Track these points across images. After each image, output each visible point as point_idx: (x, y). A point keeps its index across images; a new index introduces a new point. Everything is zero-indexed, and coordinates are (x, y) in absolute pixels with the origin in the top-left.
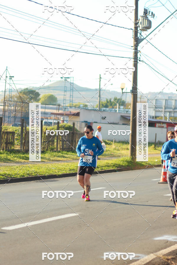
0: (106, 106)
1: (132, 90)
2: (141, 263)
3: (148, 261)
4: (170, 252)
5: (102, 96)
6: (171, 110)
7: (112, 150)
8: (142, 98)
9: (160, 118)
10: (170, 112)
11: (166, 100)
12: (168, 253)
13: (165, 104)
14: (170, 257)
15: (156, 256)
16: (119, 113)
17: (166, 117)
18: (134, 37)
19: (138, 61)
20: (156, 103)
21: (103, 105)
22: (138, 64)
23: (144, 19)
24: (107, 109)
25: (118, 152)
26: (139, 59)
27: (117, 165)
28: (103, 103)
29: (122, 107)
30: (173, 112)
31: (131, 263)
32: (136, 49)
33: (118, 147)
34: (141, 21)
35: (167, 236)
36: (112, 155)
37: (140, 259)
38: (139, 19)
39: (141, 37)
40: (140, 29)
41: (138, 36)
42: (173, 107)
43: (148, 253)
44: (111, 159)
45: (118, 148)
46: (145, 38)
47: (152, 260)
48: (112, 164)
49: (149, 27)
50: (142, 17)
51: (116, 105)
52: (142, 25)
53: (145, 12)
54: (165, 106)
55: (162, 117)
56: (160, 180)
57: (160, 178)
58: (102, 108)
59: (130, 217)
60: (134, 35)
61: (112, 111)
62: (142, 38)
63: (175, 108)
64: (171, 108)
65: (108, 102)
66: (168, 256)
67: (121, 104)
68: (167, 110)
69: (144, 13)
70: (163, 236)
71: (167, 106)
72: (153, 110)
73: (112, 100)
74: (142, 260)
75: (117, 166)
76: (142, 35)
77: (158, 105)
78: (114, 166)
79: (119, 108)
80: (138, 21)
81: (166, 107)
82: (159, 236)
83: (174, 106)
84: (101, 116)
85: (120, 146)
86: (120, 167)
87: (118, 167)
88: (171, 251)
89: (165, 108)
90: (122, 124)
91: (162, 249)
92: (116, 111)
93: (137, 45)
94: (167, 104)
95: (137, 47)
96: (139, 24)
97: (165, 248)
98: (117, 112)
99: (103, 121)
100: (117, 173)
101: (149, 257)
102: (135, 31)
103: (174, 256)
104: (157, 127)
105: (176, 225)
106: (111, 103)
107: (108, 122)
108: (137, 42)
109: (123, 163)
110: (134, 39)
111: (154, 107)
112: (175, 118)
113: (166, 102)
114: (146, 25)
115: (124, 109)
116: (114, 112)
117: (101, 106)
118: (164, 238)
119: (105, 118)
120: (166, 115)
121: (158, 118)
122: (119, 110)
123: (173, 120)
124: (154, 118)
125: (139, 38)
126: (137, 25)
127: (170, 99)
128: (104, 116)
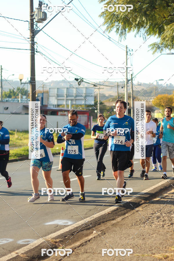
0: (10, 96)
1: (30, 81)
2: (31, 247)
3: (37, 245)
4: (59, 236)
5: (4, 87)
6: (73, 98)
7: (15, 140)
8: (44, 87)
9: (63, 106)
10: (72, 100)
11: (67, 88)
12: (57, 236)
13: (67, 92)
14: (58, 240)
15: (45, 239)
16: (21, 103)
17: (68, 105)
18: (30, 29)
19: (35, 52)
20: (57, 92)
21: (6, 95)
22: (35, 55)
23: (39, 11)
24: (10, 99)
25: (21, 142)
26: (36, 50)
27: (18, 154)
28: (7, 93)
29: (24, 97)
30: (75, 100)
31: (21, 248)
32: (33, 40)
33: (21, 136)
34: (36, 13)
35: (58, 221)
36: (15, 145)
37: (30, 244)
38: (35, 11)
39: (37, 29)
40: (36, 21)
41: (34, 28)
42: (74, 95)
43: (38, 238)
44: (13, 149)
45: (21, 138)
46: (41, 30)
47: (41, 244)
48: (13, 153)
49: (44, 19)
50: (37, 9)
51: (18, 95)
52: (37, 16)
53: (40, 4)
54: (66, 94)
55: (64, 105)
56: (58, 168)
57: (58, 165)
58: (5, 98)
59: (25, 205)
60: (30, 26)
61: (14, 101)
62: (38, 29)
63: (76, 96)
64: (72, 96)
65: (11, 92)
66: (56, 239)
67: (24, 93)
68: (69, 98)
69: (39, 5)
70: (55, 221)
71: (69, 94)
72: (55, 99)
73: (15, 91)
74: (32, 244)
75: (18, 155)
76: (38, 26)
77: (60, 93)
78: (15, 155)
79: (22, 97)
80: (33, 13)
81: (67, 95)
82: (50, 221)
83: (75, 94)
84: (3, 107)
85: (22, 136)
86: (22, 157)
87: (19, 157)
88: (60, 234)
89: (67, 96)
90: (24, 113)
91: (52, 233)
92: (19, 101)
93: (33, 37)
94: (69, 93)
95: (34, 39)
96: (35, 16)
97: (55, 232)
98: (20, 102)
99: (6, 111)
100: (19, 162)
101: (38, 241)
102: (31, 23)
103: (62, 239)
104: (60, 116)
105: (67, 210)
106: (14, 93)
107: (11, 112)
108: (33, 34)
109: (24, 152)
110: (30, 31)
111: (56, 95)
112: (77, 106)
113: (68, 90)
114: (41, 17)
115: (26, 98)
116: (16, 102)
117: (5, 96)
118: (55, 222)
119: (7, 108)
120: (68, 103)
121: (61, 106)
122: (21, 100)
123: (75, 108)
124: (57, 106)
125: (35, 29)
126: (33, 17)
127: (71, 87)
128: (7, 106)
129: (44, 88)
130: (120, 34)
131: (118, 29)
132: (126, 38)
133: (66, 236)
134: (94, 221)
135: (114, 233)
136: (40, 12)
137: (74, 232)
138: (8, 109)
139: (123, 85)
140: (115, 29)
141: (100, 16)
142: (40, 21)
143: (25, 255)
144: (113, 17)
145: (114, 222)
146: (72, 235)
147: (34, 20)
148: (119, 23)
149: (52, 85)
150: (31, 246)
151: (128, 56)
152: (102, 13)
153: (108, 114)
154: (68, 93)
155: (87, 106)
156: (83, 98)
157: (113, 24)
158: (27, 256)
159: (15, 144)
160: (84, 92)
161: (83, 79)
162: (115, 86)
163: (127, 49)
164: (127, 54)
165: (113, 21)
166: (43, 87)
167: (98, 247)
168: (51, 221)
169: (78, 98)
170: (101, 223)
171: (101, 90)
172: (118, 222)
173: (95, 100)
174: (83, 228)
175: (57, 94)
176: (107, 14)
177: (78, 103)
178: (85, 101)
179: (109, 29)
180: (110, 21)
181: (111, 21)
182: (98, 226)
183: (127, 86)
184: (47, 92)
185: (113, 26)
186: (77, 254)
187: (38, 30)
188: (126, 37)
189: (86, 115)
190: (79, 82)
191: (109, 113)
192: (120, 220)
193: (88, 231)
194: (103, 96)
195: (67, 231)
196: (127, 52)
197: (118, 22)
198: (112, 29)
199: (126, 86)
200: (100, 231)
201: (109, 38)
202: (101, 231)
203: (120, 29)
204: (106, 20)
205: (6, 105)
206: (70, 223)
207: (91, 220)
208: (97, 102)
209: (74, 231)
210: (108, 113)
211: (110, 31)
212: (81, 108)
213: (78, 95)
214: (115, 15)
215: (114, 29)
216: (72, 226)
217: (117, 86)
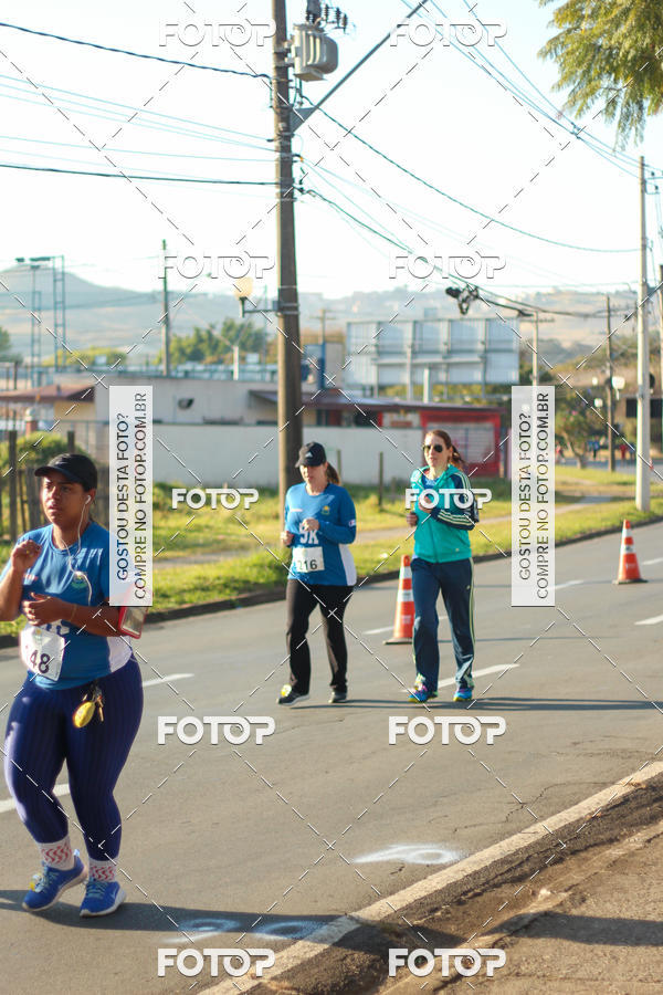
0: (196, 356)
1: (279, 302)
4: (409, 907)
5: (175, 320)
6: (438, 359)
7: (220, 525)
8: (328, 319)
9: (398, 388)
10: (433, 367)
11: (415, 322)
13: (414, 339)
15: (357, 922)
16: (242, 381)
17: (417, 388)
18: (274, 103)
19: (297, 194)
20: (378, 338)
21: (182, 351)
22: (295, 204)
23: (308, 36)
24: (200, 367)
25: (242, 531)
26: (299, 186)
27: (236, 581)
28: (184, 344)
29: (253, 358)
30: (444, 367)
32: (285, 148)
34: (297, 43)
35: (401, 848)
36: (221, 546)
37: (301, 938)
38: (292, 37)
39: (301, 103)
40: (296, 75)
41: (291, 101)
42: (443, 348)
44: (216, 562)
46: (317, 107)
47: (344, 938)
48: (219, 578)
49: (329, 65)
50: (302, 27)
51: (228, 349)
52: (301, 56)
53: (311, 9)
54: (413, 346)
55: (404, 386)
56: (392, 633)
57: (393, 623)
58: (180, 362)
60: (274, 96)
61: (216, 376)
62: (306, 105)
63: (450, 352)
64: (435, 352)
65: (200, 340)
67: (250, 343)
68: (421, 360)
69: (309, 12)
70: (388, 848)
71: (421, 345)
72: (369, 362)
73: (217, 333)
75: (237, 585)
77: (387, 342)
78: (226, 586)
79: (243, 359)
80: (286, 45)
81: (417, 349)
82: (372, 850)
83: (446, 344)
84: (174, 397)
86: (250, 590)
87: (240, 591)
88: (411, 900)
89: (414, 353)
90: (254, 422)
91: (380, 897)
92: (232, 372)
93: (287, 134)
94: (421, 339)
95: (289, 141)
96: (292, 54)
97: (392, 893)
98: (236, 376)
99: (184, 415)
100: (240, 611)
101: (333, 928)
102: (279, 83)
103: (420, 919)
104: (387, 427)
105: (435, 804)
106: (214, 343)
107: (204, 419)
108: (288, 124)
109: (259, 573)
110: (277, 113)
111: (373, 349)
112: (454, 387)
113: (418, 330)
114: (318, 58)
115: (260, 363)
116: (223, 377)
117: (177, 355)
118: (390, 854)
119: (190, 402)
120: (417, 379)
121: (390, 392)
122: (242, 371)
123: (445, 397)
124: (376, 390)
125: (293, 105)
126: (286, 60)
127: (430, 316)
128: (187, 395)
129: (327, 322)
130: (620, 122)
131: (613, 103)
132: (642, 137)
133: (436, 910)
134: (538, 848)
135: (621, 896)
136: (311, 39)
137: (465, 893)
138: (194, 406)
139: (628, 308)
140: (600, 103)
141: (544, 54)
142: (315, 73)
143: (286, 984)
144: (594, 56)
145: (615, 852)
146: (460, 903)
147: (290, 70)
148: (616, 81)
149: (355, 309)
150: (307, 949)
151: (646, 196)
152: (551, 42)
153: (572, 419)
154: (417, 342)
155: (489, 389)
156: (476, 358)
157: (593, 83)
158: (292, 989)
159: (223, 541)
160: (480, 334)
161: (477, 288)
162: (600, 312)
163: (643, 169)
164: (644, 191)
165: (593, 73)
166: (323, 319)
167: (561, 954)
168: (376, 850)
169: (456, 359)
170: (567, 855)
171: (542, 326)
172: (632, 854)
173: (521, 367)
174: (499, 878)
175: (376, 346)
176: (570, 47)
177: (458, 376)
178: (485, 371)
179: (579, 103)
180: (580, 71)
181: (587, 71)
182: (556, 867)
183: (646, 314)
184: (340, 339)
185: (593, 92)
186: (481, 979)
187: (304, 107)
188: (645, 133)
189: (489, 425)
190: (464, 301)
191: (574, 413)
192: (638, 846)
193: (519, 889)
194: (553, 349)
195: (439, 887)
196: (644, 182)
197: (613, 75)
198: (589, 101)
199: (640, 311)
200: (566, 891)
201: (576, 131)
202: (570, 888)
203: (621, 101)
204: (566, 70)
205: (186, 390)
206: (448, 856)
207: (526, 844)
208: (531, 372)
209: (465, 888)
210: (570, 413)
211: (581, 110)
212: (468, 399)
213: (457, 347)
214: (601, 47)
215: (596, 101)
216: (455, 867)
217: (606, 314)
